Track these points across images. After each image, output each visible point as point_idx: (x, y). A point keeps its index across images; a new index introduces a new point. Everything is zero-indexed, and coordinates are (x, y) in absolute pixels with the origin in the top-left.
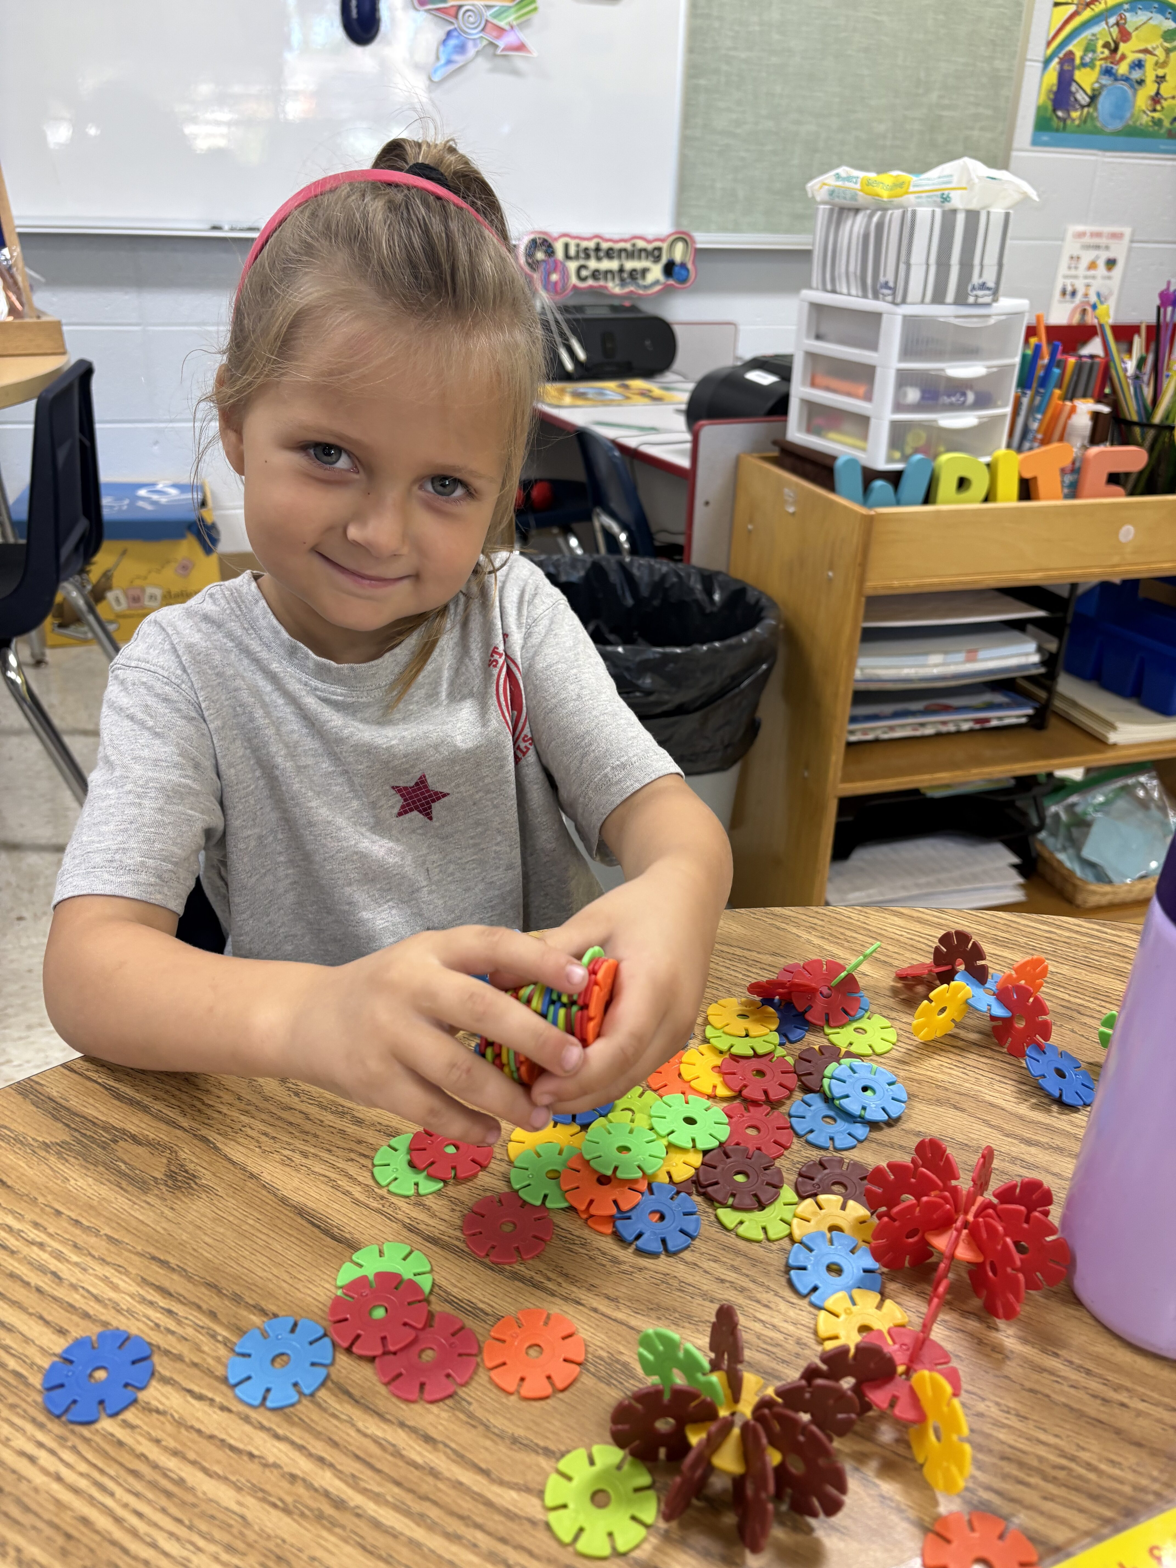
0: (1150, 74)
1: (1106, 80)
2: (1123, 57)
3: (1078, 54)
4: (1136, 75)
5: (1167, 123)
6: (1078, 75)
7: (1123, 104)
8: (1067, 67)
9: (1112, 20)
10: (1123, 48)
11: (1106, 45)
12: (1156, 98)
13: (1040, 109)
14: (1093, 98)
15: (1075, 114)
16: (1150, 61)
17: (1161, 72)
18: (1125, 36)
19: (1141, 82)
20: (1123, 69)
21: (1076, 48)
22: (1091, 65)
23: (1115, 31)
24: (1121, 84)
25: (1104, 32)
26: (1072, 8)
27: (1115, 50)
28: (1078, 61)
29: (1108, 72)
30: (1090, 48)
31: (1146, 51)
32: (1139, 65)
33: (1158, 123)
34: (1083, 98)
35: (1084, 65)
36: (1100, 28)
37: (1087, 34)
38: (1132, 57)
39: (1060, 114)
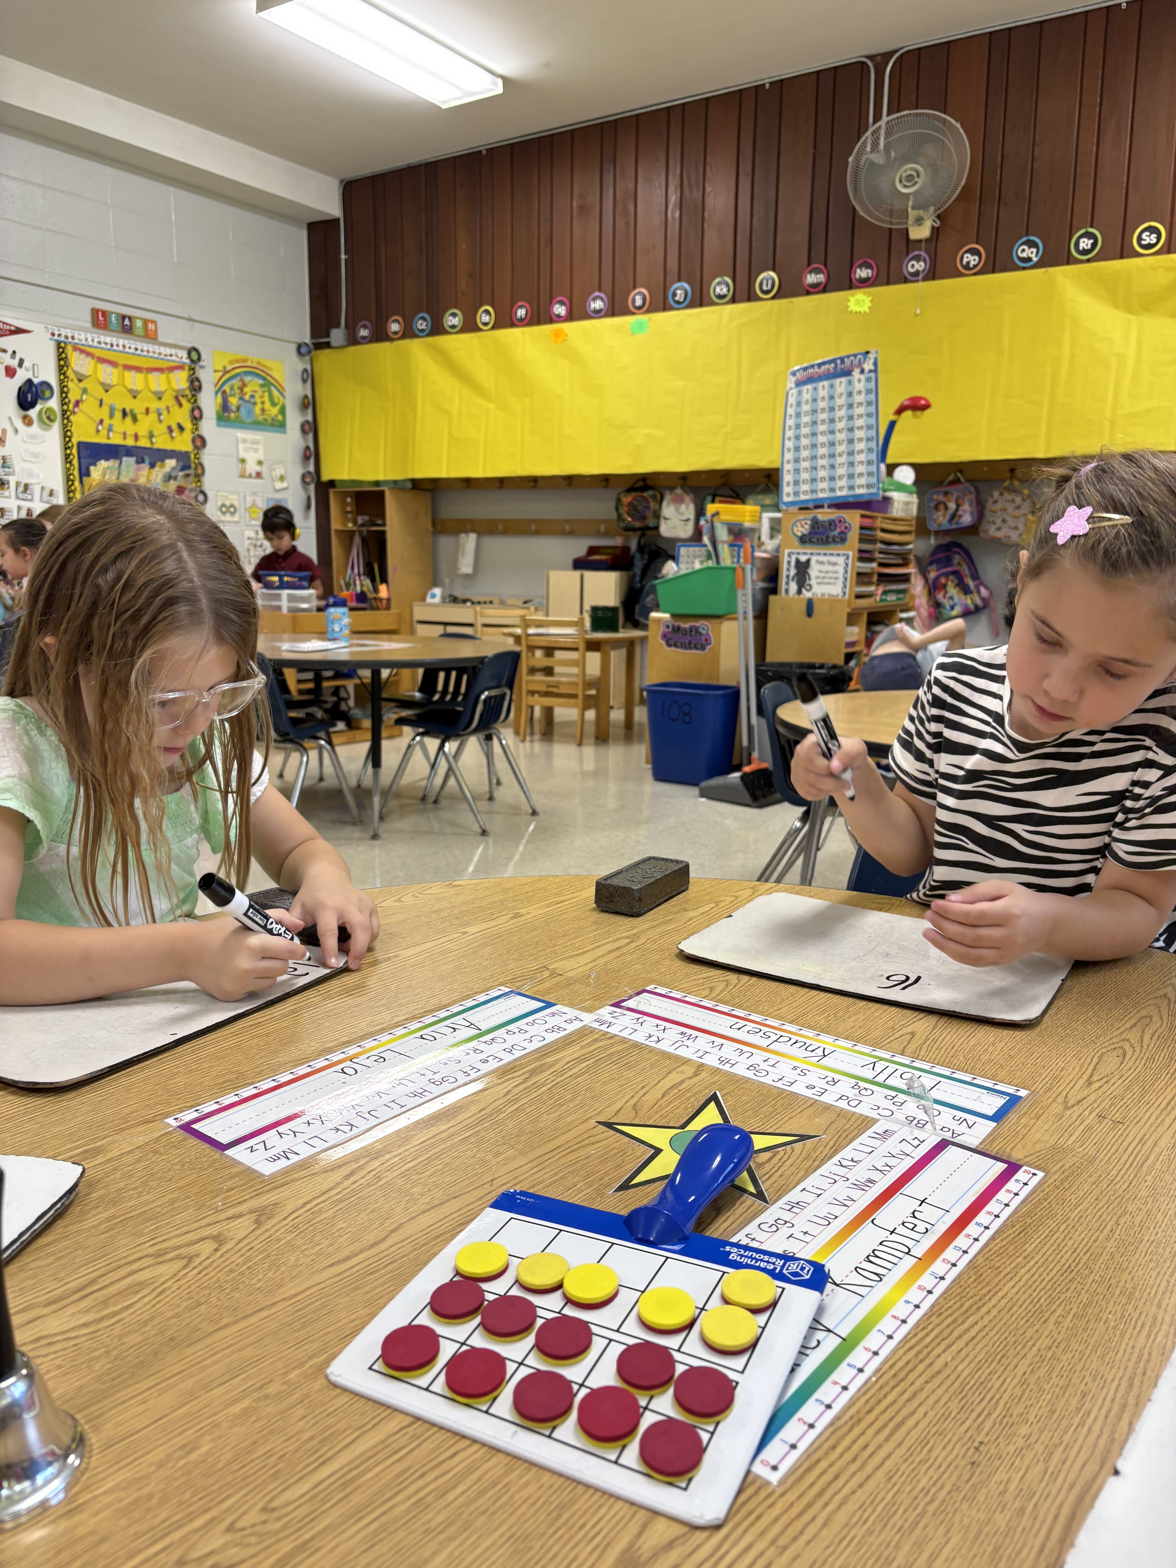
0: (258, 400)
1: (241, 402)
2: (246, 394)
3: (228, 390)
4: (253, 400)
5: (270, 420)
6: (230, 399)
7: (251, 411)
8: (225, 396)
9: (238, 378)
10: (246, 390)
11: (238, 388)
12: (263, 410)
13: (218, 413)
14: (238, 408)
15: (232, 415)
16: (257, 396)
17: (263, 400)
18: (244, 385)
19: (255, 404)
20: (247, 397)
21: (227, 388)
22: (234, 395)
23: (241, 383)
24: (248, 404)
25: (236, 383)
26: (219, 374)
27: (242, 390)
28: (228, 393)
29: (241, 398)
30: (232, 388)
31: (254, 391)
32: (252, 396)
33: (266, 420)
34: (234, 408)
35: (231, 395)
36: (234, 381)
37: (229, 383)
38: (250, 393)
39: (226, 414)
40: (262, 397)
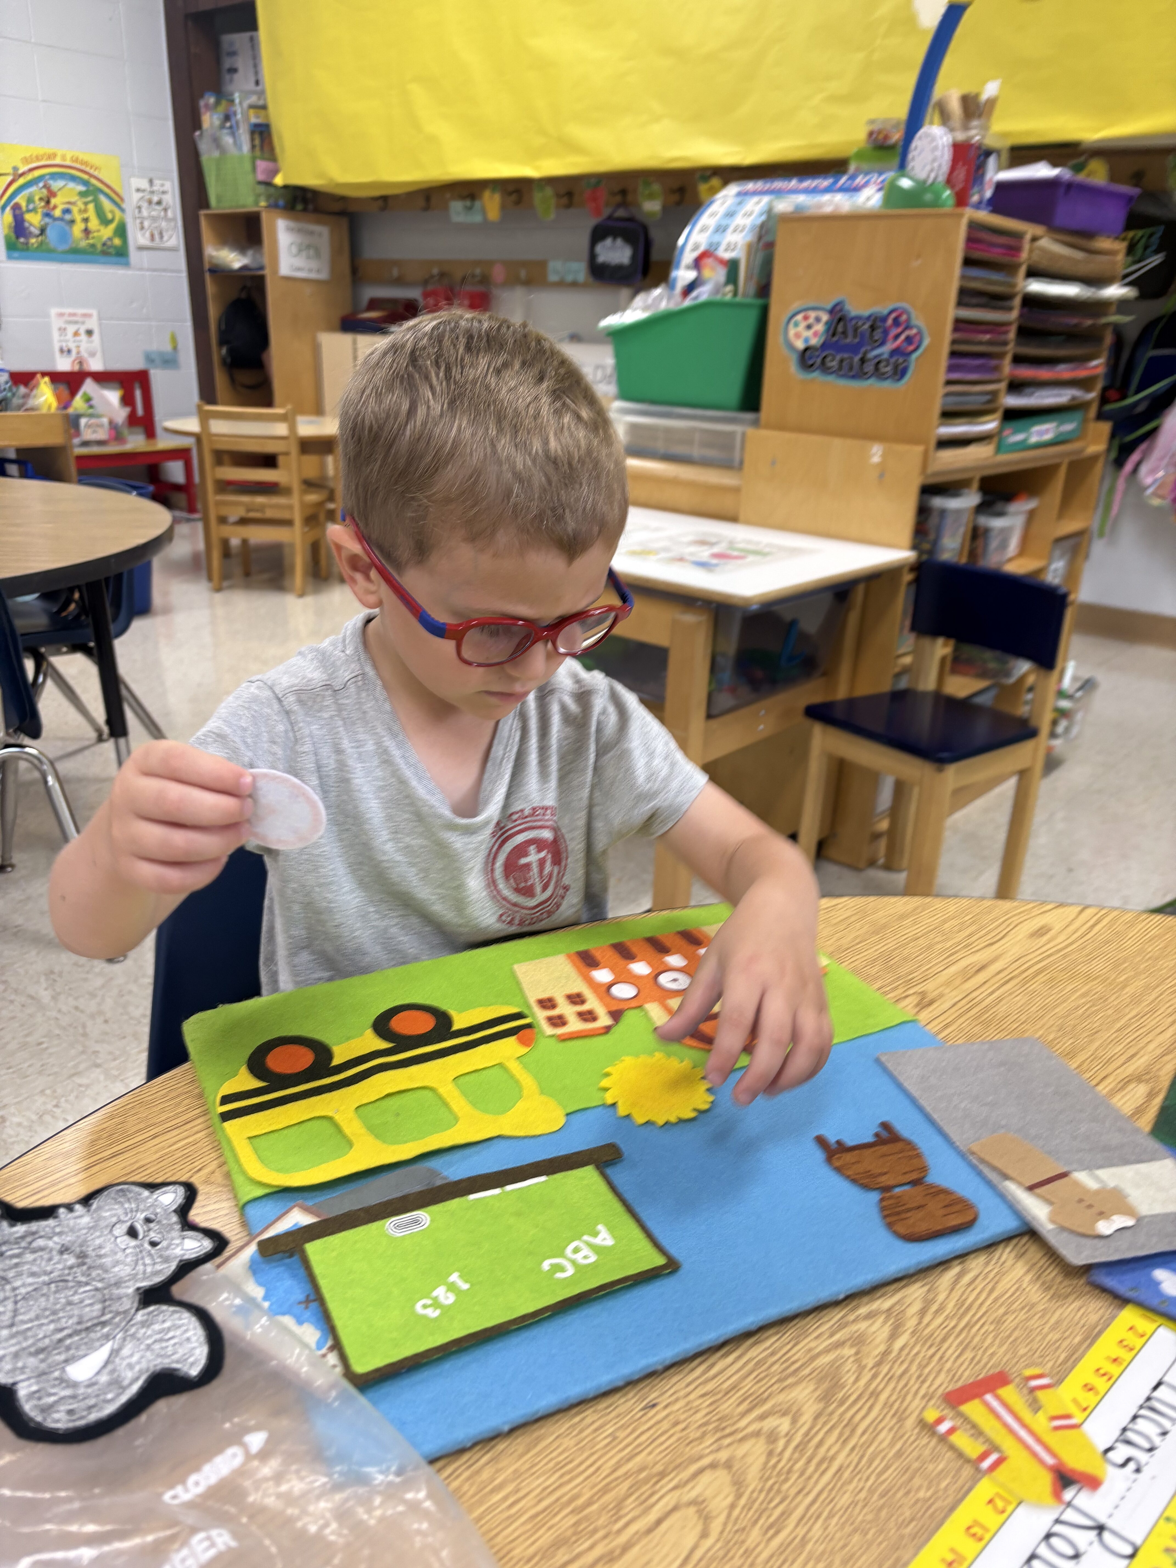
0: (78, 216)
2: (55, 207)
3: (23, 204)
4: (68, 217)
5: (100, 246)
6: (28, 217)
8: (18, 212)
10: (53, 201)
11: (41, 199)
13: (6, 237)
14: (43, 230)
15: (33, 240)
16: (75, 210)
17: (85, 216)
18: (52, 194)
19: (71, 222)
20: (57, 213)
21: (21, 200)
22: (34, 210)
23: (45, 191)
25: (37, 192)
26: (9, 178)
27: (48, 202)
28: (24, 208)
29: (47, 215)
30: (30, 200)
31: (69, 203)
32: (67, 211)
33: (92, 246)
34: (35, 231)
35: (29, 211)
36: (32, 189)
37: (26, 193)
39: (22, 240)
40: (85, 211)
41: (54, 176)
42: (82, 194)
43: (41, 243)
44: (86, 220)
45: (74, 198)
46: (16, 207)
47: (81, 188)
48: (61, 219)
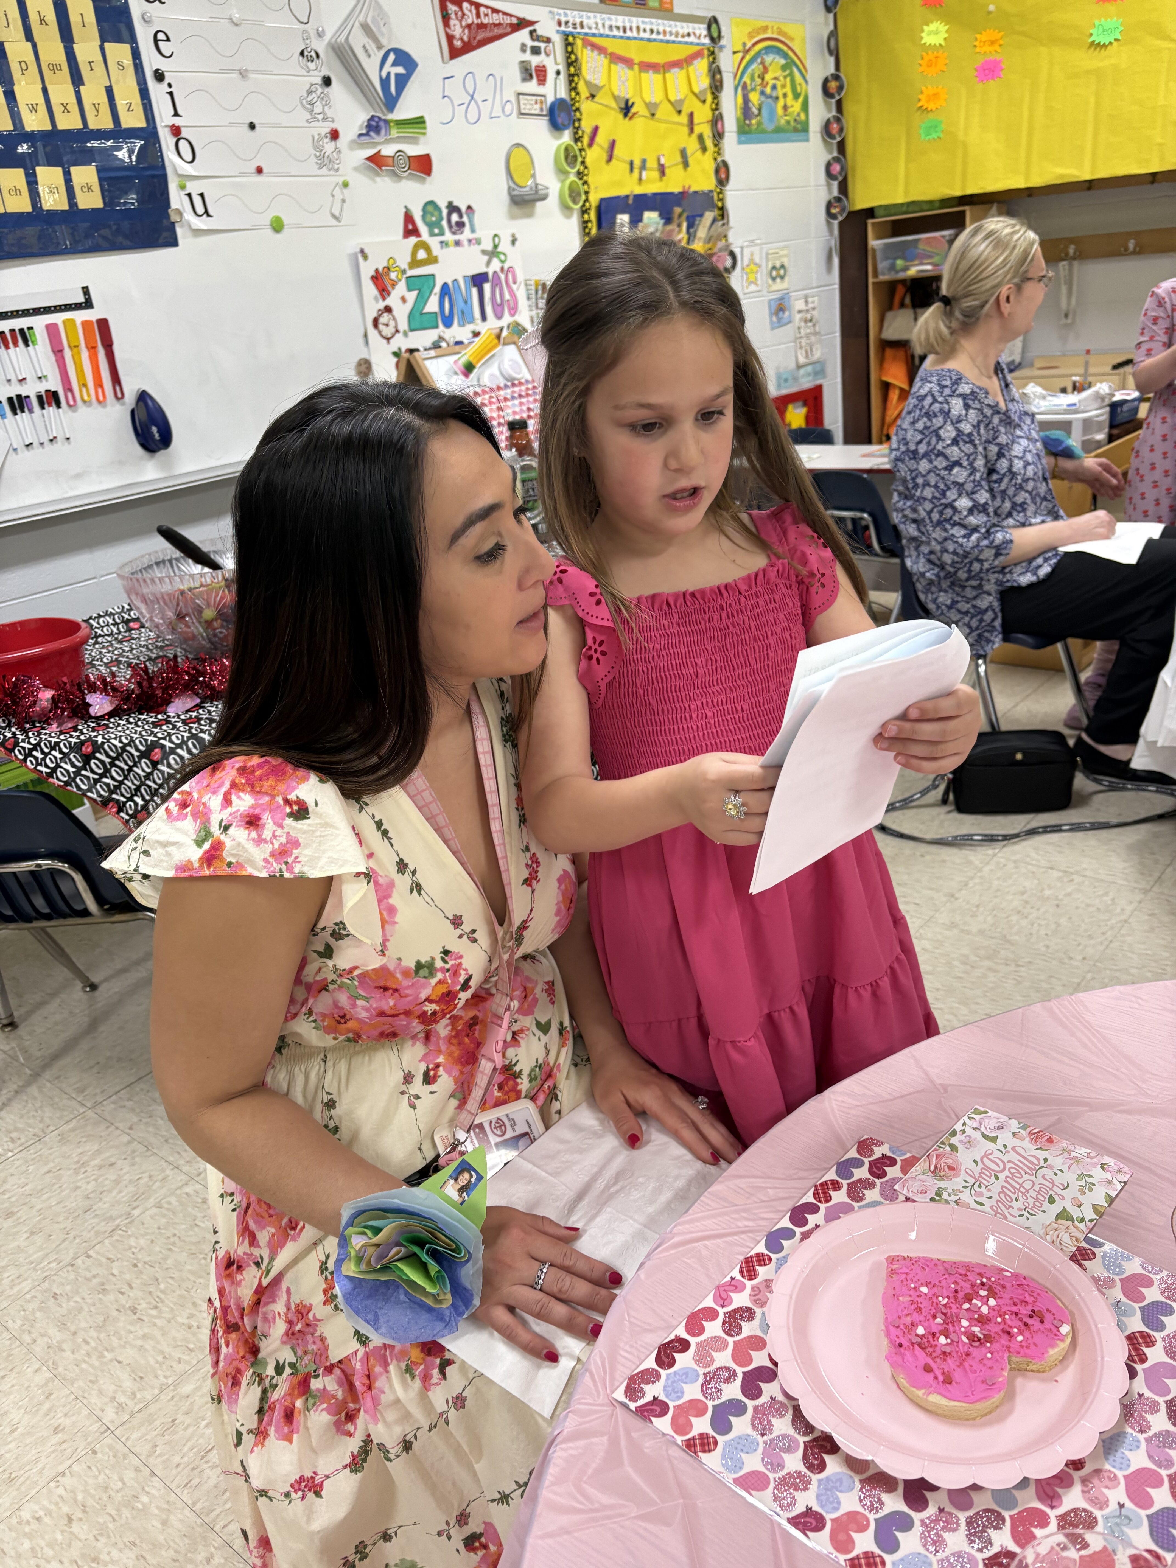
0: (780, 93)
1: (763, 99)
3: (748, 82)
4: (774, 94)
5: (792, 123)
7: (773, 112)
9: (759, 60)
10: (767, 77)
12: (785, 108)
13: (738, 120)
14: (760, 110)
15: (754, 122)
16: (779, 85)
17: (784, 91)
18: (766, 70)
19: (777, 98)
20: (768, 90)
24: (769, 100)
26: (740, 55)
27: (763, 79)
29: (763, 93)
30: (752, 79)
32: (774, 87)
33: (788, 122)
34: (755, 110)
36: (754, 66)
37: (749, 71)
38: (771, 82)
40: (784, 86)
41: (768, 50)
42: (784, 68)
43: (759, 124)
44: (785, 95)
45: (779, 73)
46: (745, 86)
47: (783, 62)
48: (770, 97)
